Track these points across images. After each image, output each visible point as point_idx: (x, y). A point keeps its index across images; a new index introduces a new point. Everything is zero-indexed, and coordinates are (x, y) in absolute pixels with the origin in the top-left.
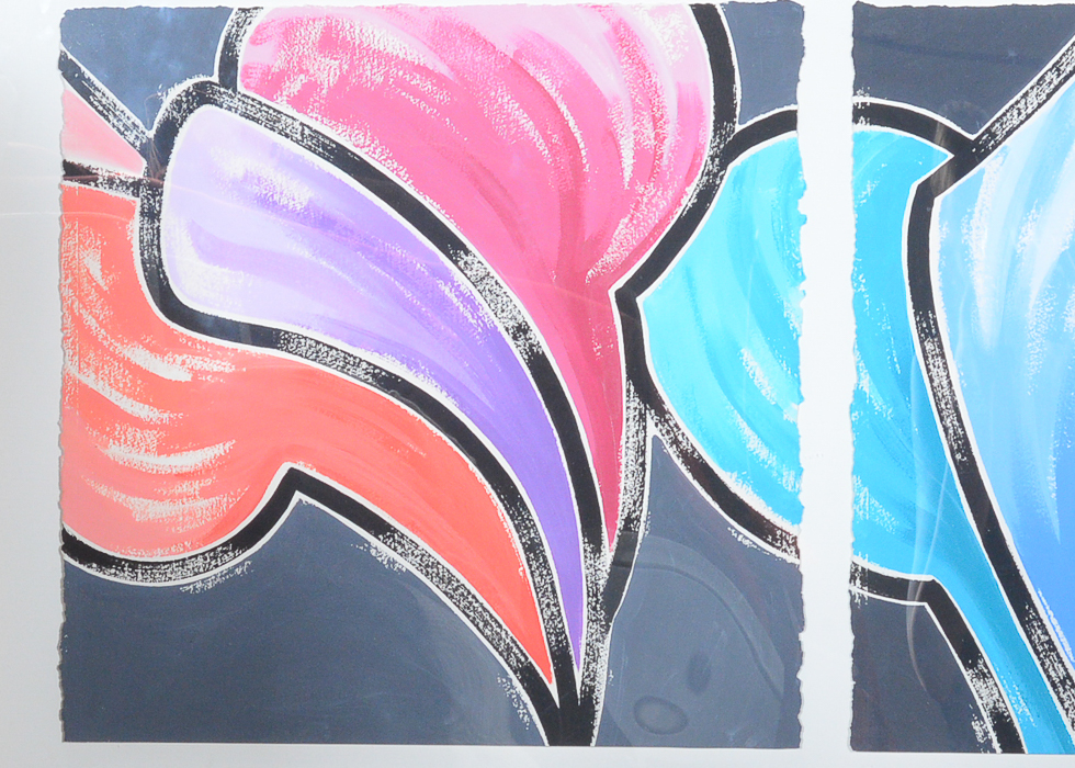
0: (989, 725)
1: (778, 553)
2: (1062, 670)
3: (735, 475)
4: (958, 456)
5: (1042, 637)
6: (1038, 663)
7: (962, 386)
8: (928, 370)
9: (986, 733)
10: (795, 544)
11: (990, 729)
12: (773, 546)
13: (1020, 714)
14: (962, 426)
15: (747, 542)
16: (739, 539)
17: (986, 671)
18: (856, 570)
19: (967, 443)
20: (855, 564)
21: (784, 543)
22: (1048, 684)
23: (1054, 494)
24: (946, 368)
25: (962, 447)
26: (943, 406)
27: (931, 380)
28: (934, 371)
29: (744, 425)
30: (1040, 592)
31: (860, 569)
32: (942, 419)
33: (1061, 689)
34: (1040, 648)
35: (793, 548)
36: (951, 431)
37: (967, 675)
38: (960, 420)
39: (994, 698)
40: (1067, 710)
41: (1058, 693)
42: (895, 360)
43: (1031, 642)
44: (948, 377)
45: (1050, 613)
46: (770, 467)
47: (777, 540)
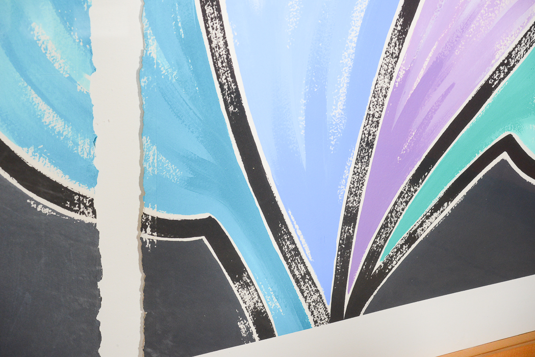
0: (250, 322)
1: (76, 216)
2: (303, 268)
3: (32, 149)
4: (231, 108)
5: (290, 246)
6: (286, 267)
7: (235, 45)
8: (208, 33)
9: (248, 328)
10: (92, 205)
11: (251, 325)
12: (72, 210)
13: (273, 308)
14: (235, 82)
15: (46, 211)
16: (39, 209)
17: (249, 281)
18: (147, 219)
19: (238, 96)
20: (146, 215)
21: (82, 206)
22: (293, 281)
23: (303, 131)
24: (223, 29)
25: (234, 99)
26: (220, 65)
27: (210, 42)
28: (213, 32)
29: (38, 100)
30: (290, 212)
31: (150, 218)
32: (218, 77)
33: (302, 283)
34: (288, 255)
35: (90, 210)
36: (226, 87)
37: (234, 287)
38: (233, 76)
39: (254, 301)
40: (306, 298)
41: (299, 287)
42: (180, 25)
43: (282, 252)
44: (224, 37)
45: (297, 226)
46: (66, 138)
47: (75, 205)
